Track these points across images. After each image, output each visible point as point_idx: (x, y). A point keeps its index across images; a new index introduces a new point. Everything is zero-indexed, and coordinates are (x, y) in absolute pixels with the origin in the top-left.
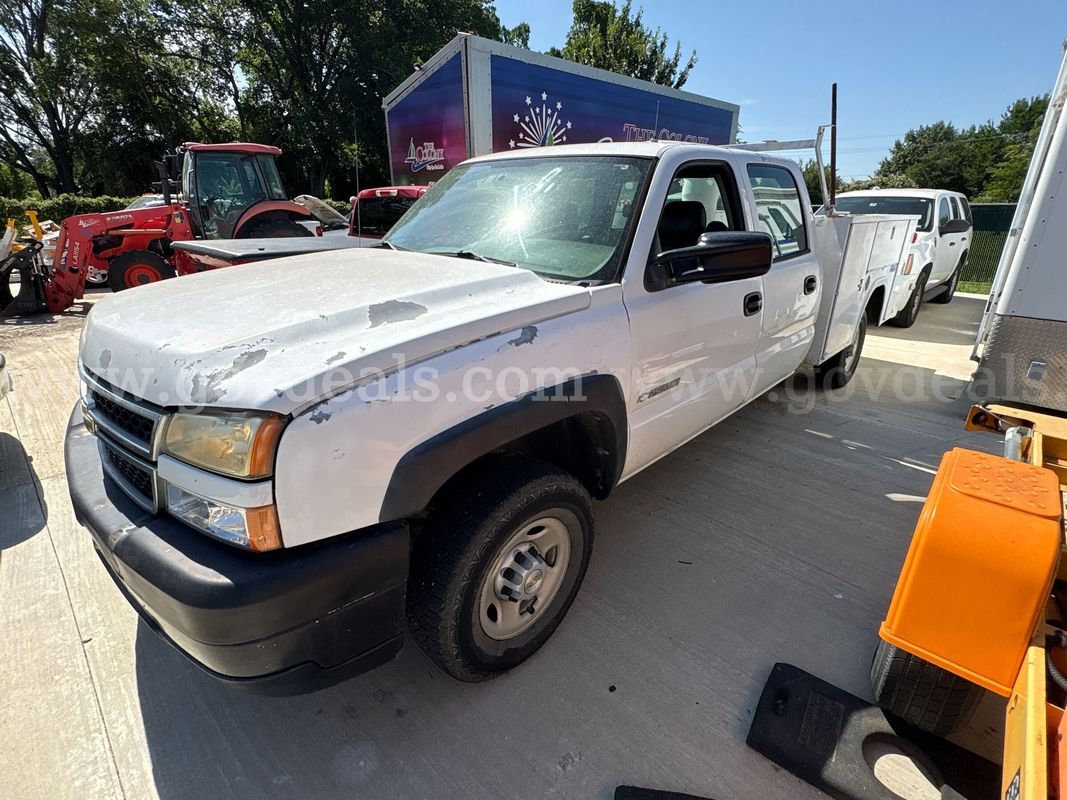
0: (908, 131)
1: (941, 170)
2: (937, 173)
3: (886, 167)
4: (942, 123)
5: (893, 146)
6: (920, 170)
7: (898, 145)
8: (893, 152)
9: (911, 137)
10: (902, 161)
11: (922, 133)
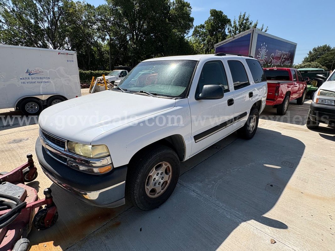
0: (314, 48)
1: (328, 60)
2: (327, 61)
3: (306, 59)
4: (326, 45)
5: (308, 53)
6: (321, 60)
7: (310, 52)
8: (309, 55)
9: (315, 50)
10: (312, 58)
11: (319, 48)
